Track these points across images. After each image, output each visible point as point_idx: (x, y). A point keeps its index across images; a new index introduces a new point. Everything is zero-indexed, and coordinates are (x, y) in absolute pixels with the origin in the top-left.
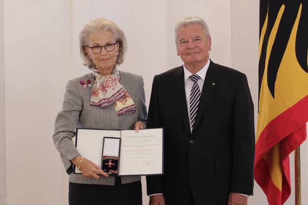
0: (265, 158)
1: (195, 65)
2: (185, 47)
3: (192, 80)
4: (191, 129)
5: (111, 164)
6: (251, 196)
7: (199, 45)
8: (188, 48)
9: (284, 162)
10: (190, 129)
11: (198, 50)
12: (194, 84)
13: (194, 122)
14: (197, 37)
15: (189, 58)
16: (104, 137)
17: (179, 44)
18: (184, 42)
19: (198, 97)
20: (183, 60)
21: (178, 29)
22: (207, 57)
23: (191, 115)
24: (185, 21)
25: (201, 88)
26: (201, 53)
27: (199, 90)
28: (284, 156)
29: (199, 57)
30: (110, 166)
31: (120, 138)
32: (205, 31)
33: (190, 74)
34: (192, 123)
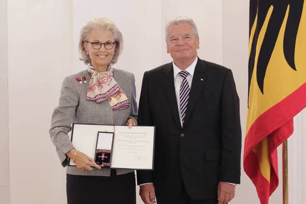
0: (254, 151)
1: (183, 62)
2: (175, 44)
3: (181, 76)
4: (182, 123)
5: (103, 157)
6: (238, 184)
7: (188, 42)
8: (178, 45)
9: (272, 155)
10: (180, 123)
11: (187, 47)
12: (183, 81)
13: (184, 115)
14: (187, 35)
15: (178, 54)
16: (99, 132)
17: (169, 41)
18: (174, 40)
19: (187, 92)
20: (172, 57)
21: (169, 27)
22: (195, 55)
23: (181, 109)
24: (175, 19)
25: (190, 84)
26: (190, 50)
27: (189, 86)
28: (272, 149)
29: (188, 54)
30: (103, 159)
31: (113, 133)
32: (194, 30)
33: (180, 71)
34: (182, 117)
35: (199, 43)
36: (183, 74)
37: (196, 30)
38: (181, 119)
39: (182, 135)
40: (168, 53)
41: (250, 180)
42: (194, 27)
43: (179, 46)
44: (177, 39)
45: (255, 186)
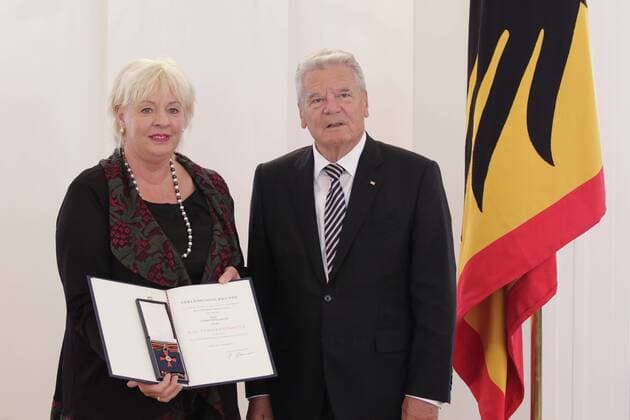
3: (329, 174)
8: (325, 111)
10: (324, 273)
12: (333, 184)
14: (344, 90)
17: (307, 104)
23: (327, 244)
25: (346, 191)
32: (357, 78)
33: (326, 163)
34: (328, 260)
35: (367, 105)
36: (333, 171)
37: (361, 78)
38: (326, 265)
39: (327, 298)
40: (304, 127)
41: (467, 388)
42: (358, 72)
43: (328, 114)
44: (325, 99)
45: (478, 400)
